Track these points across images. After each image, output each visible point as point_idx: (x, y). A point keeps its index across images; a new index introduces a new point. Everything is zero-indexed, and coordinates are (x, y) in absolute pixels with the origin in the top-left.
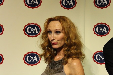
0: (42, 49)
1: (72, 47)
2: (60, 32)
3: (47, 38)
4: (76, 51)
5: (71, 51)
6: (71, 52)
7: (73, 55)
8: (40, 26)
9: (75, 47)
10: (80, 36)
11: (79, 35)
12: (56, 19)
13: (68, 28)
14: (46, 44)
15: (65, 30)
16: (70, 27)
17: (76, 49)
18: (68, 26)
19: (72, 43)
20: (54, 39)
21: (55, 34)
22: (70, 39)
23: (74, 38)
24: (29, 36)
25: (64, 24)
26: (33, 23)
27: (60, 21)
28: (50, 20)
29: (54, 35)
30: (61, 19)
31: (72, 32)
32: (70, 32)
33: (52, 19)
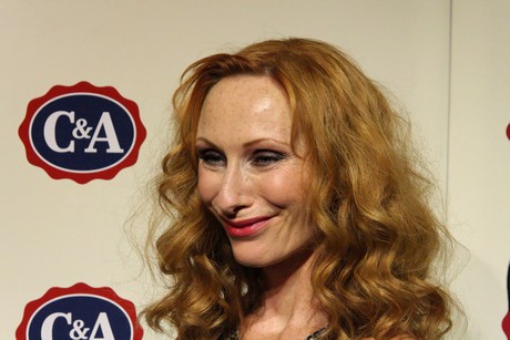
0: (157, 270)
1: (371, 261)
2: (279, 155)
3: (196, 191)
4: (396, 284)
5: (364, 286)
6: (362, 293)
7: (380, 315)
8: (133, 107)
9: (389, 259)
10: (425, 174)
11: (418, 169)
12: (254, 65)
13: (333, 120)
14: (188, 237)
15: (311, 141)
16: (347, 118)
17: (397, 271)
18: (339, 110)
19: (363, 226)
20: (244, 200)
21: (248, 165)
22: (352, 201)
23: (377, 195)
24: (55, 175)
25: (308, 97)
26: (84, 86)
27: (278, 78)
28: (213, 71)
29: (237, 173)
30: (286, 64)
31: (368, 149)
32: (350, 149)
33: (223, 65)
